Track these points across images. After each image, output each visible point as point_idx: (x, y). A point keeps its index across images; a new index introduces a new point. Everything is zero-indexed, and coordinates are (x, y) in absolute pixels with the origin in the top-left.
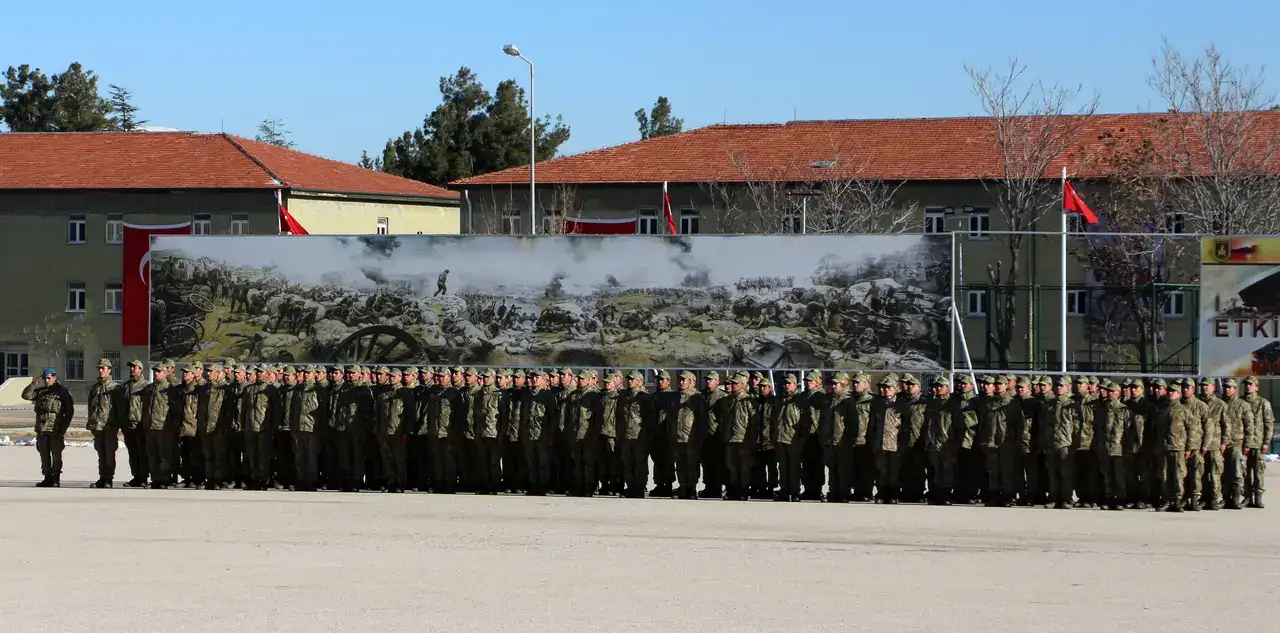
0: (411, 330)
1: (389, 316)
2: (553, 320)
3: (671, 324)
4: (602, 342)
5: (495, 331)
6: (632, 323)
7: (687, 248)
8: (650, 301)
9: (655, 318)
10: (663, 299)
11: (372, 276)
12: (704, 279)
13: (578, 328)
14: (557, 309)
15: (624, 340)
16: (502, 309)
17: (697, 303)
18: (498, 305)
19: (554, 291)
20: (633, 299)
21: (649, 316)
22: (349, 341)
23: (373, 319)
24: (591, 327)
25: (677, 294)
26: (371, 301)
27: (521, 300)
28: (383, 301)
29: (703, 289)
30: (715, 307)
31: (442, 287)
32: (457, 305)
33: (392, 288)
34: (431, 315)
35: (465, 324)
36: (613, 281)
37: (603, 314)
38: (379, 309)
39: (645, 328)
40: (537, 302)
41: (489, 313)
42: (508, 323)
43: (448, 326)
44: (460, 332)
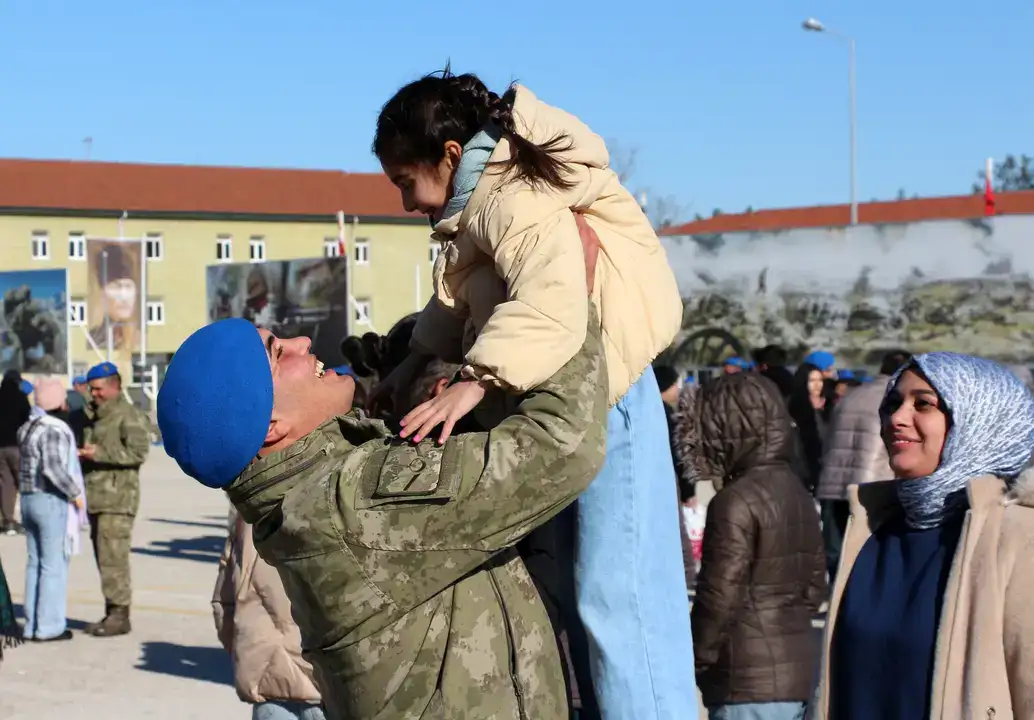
0: (736, 332)
1: (718, 317)
2: (862, 318)
3: (975, 317)
4: (908, 339)
5: (809, 330)
6: (937, 318)
7: (988, 230)
8: (954, 293)
9: (958, 312)
10: (965, 291)
11: (704, 277)
12: (1004, 266)
13: (885, 325)
14: (866, 304)
15: (927, 338)
16: (815, 308)
17: (1000, 293)
18: (812, 301)
19: (862, 286)
20: (936, 292)
21: (952, 309)
22: (685, 344)
23: (704, 321)
24: (897, 323)
25: (980, 283)
26: (702, 303)
27: (833, 296)
28: (712, 302)
29: (1004, 277)
30: (1019, 296)
31: (762, 286)
32: (775, 304)
33: (718, 289)
34: (753, 316)
35: (780, 323)
36: (917, 273)
37: (909, 309)
38: (709, 310)
39: (950, 323)
40: (848, 298)
41: (804, 312)
42: (821, 322)
43: (768, 326)
44: (778, 332)
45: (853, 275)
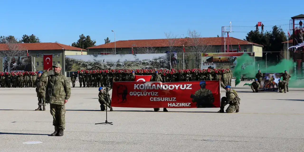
0: (100, 67)
1: (97, 65)
2: (118, 65)
3: (134, 65)
4: (125, 68)
5: (111, 67)
6: (129, 65)
7: (136, 56)
9: (132, 65)
10: (133, 62)
11: (94, 60)
12: (138, 59)
13: (122, 66)
15: (128, 68)
16: (112, 64)
17: (137, 63)
18: (111, 63)
19: (118, 61)
20: (129, 62)
21: (131, 64)
22: (92, 68)
24: (123, 66)
25: (135, 61)
26: (94, 63)
27: (114, 63)
28: (96, 63)
29: (138, 61)
30: (140, 63)
31: (104, 61)
32: (106, 63)
33: (97, 61)
34: (102, 65)
35: (107, 66)
36: (126, 60)
37: (125, 64)
38: (95, 64)
40: (117, 63)
41: (110, 64)
42: (113, 66)
43: (105, 66)
44: (106, 67)
45: (118, 60)
